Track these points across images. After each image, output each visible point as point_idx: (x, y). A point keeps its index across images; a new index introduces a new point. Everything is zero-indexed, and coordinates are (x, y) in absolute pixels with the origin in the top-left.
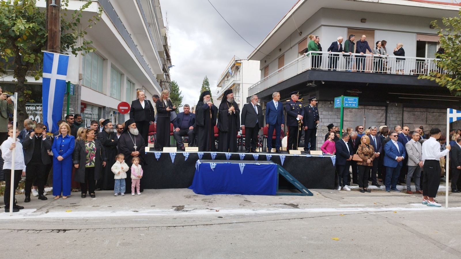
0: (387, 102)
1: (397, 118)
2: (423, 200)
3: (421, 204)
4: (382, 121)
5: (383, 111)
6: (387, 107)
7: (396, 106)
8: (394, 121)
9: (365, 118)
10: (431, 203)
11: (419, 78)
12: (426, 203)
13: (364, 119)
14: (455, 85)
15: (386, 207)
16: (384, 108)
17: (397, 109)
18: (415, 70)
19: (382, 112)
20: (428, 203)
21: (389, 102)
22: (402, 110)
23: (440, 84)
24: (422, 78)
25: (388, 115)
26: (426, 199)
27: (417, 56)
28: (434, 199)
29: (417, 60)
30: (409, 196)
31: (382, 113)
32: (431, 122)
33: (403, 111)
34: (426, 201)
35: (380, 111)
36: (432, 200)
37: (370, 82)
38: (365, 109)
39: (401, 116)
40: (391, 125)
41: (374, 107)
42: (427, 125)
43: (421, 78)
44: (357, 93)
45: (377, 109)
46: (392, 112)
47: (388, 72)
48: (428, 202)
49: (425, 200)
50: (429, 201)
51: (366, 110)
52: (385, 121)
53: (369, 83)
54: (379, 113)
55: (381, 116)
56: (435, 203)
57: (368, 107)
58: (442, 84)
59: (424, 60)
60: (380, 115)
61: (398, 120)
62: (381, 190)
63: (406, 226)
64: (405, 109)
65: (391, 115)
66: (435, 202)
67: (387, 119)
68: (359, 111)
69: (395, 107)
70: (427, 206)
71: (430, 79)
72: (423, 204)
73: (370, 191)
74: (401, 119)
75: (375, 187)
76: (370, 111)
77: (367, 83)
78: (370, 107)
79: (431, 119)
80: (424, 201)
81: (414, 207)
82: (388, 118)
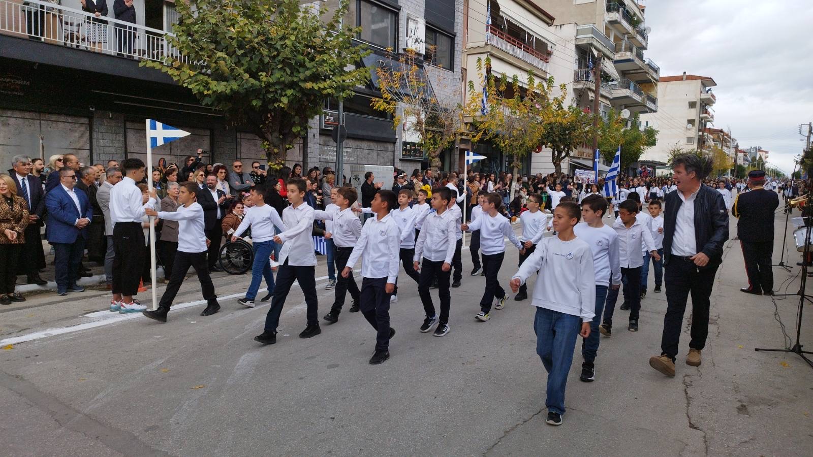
0: (91, 109)
1: (114, 142)
2: (112, 303)
3: (108, 312)
4: (82, 146)
5: (84, 126)
6: (90, 117)
7: (110, 118)
8: (107, 148)
9: (42, 139)
10: (128, 306)
11: (141, 65)
12: (118, 309)
13: (41, 141)
14: (196, 84)
15: (10, 336)
16: (85, 120)
17: (113, 124)
18: (144, 51)
19: (83, 129)
20: (122, 307)
21: (94, 110)
22: (123, 126)
23: (175, 79)
24: (147, 66)
25: (95, 135)
26: (118, 299)
27: (147, 25)
28: (134, 297)
29: (147, 32)
30: (100, 295)
31: (80, 131)
32: (179, 151)
33: (125, 129)
34: (118, 304)
35: (77, 125)
36: (131, 301)
37: (41, 61)
38: (40, 120)
39: (122, 139)
40: (101, 155)
41: (62, 118)
42: (173, 157)
43: (145, 66)
44: (17, 84)
45: (70, 121)
46: (103, 129)
47: (83, 46)
48: (122, 305)
49: (115, 302)
50: (124, 304)
51: (42, 121)
52: (88, 148)
53: (41, 65)
54: (76, 131)
55: (81, 137)
56: (135, 306)
57: (47, 116)
58: (178, 81)
59: (161, 35)
60: (77, 134)
61: (117, 145)
62: (48, 292)
63: (22, 379)
64: (129, 125)
65: (100, 135)
66: (134, 304)
67: (93, 143)
68: (27, 123)
69: (109, 120)
70: (121, 313)
71: (160, 70)
72: (111, 311)
73: (21, 297)
74: (121, 144)
75: (34, 287)
76: (54, 125)
77: (36, 63)
78: (54, 117)
79: (178, 145)
80: (113, 305)
81: (90, 321)
82: (94, 141)
